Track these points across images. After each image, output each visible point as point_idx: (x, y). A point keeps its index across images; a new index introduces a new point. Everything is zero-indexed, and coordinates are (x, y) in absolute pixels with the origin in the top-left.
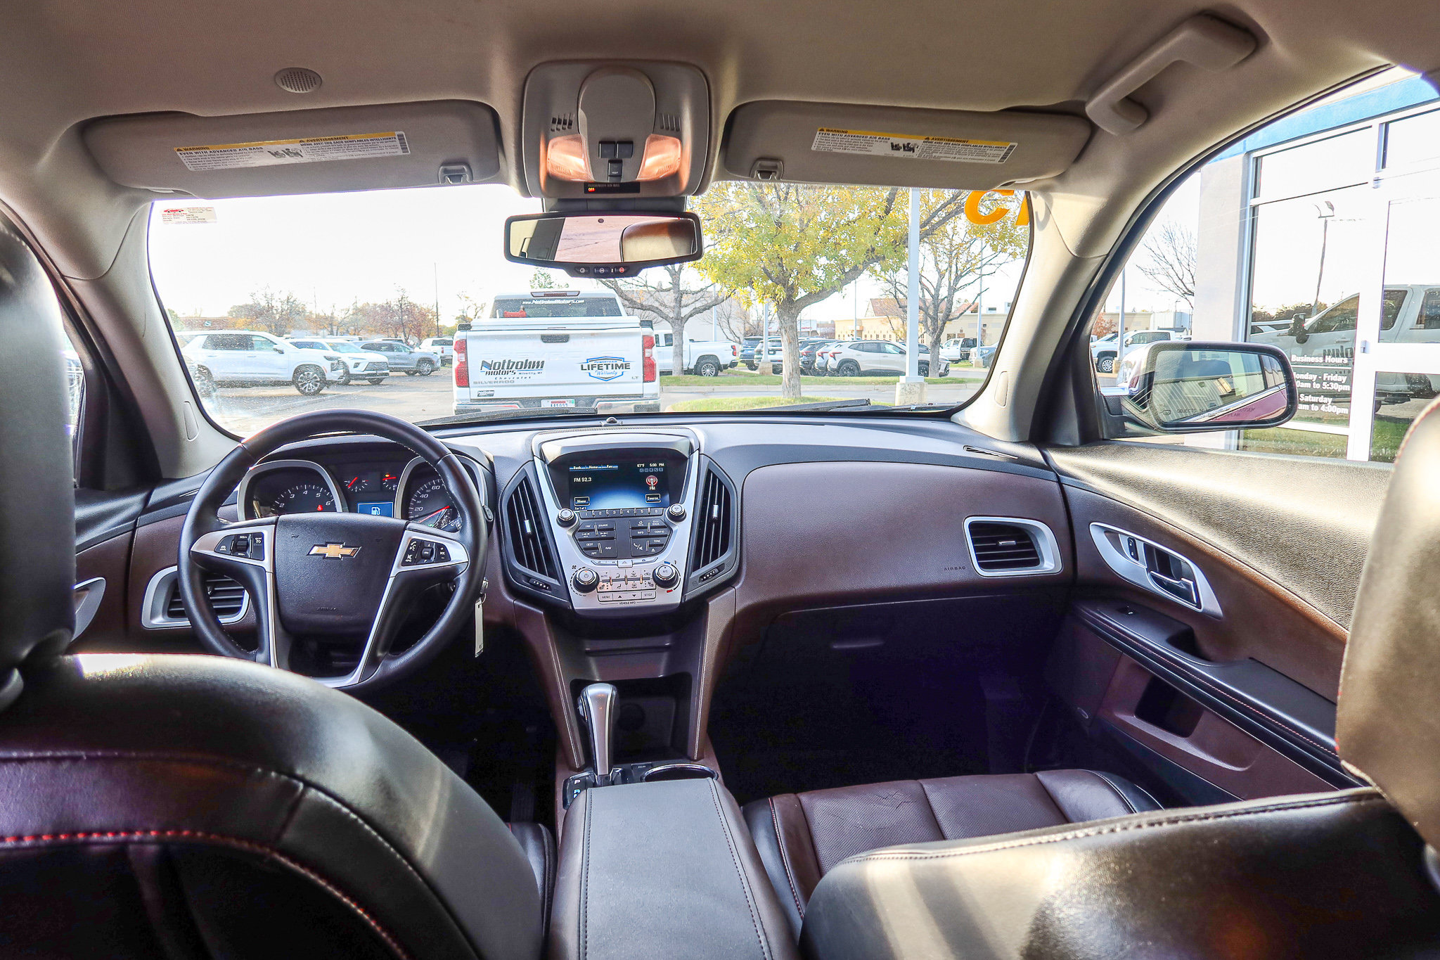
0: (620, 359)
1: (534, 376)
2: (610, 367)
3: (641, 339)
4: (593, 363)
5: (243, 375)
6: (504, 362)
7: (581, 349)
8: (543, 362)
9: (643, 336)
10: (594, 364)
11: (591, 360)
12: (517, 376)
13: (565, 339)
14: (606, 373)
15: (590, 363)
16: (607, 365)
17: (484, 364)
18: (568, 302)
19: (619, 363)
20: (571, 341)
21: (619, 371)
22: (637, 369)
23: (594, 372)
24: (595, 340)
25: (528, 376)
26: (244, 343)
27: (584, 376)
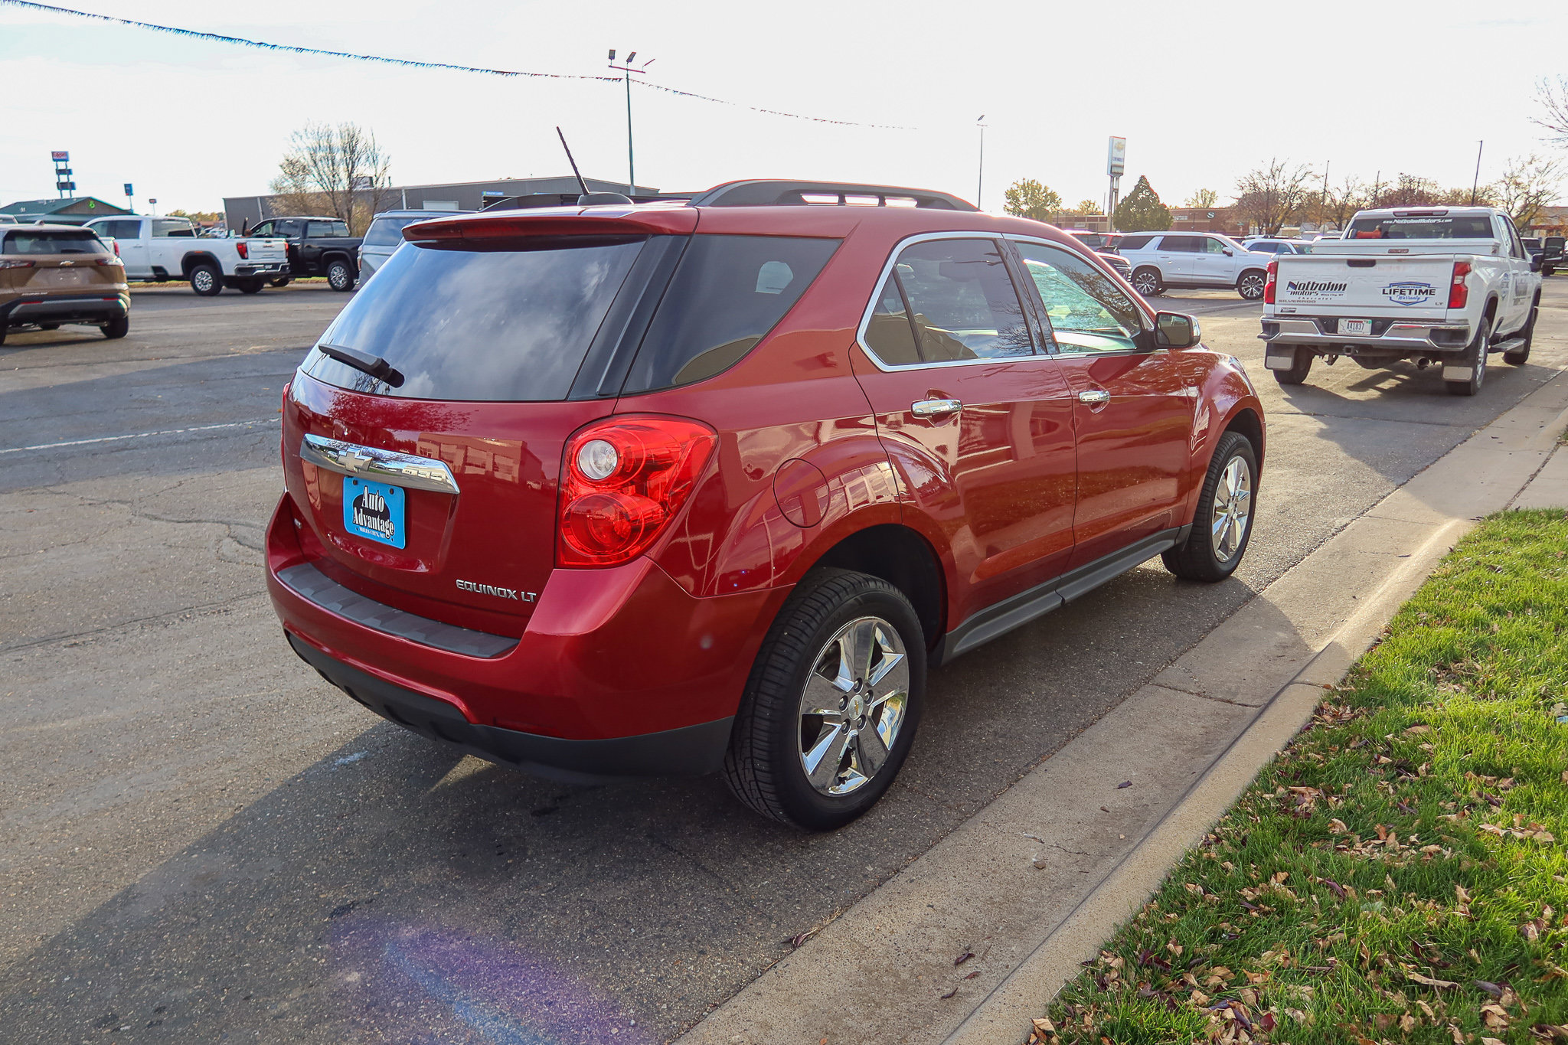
0: (1425, 285)
1: (1336, 298)
2: (1413, 292)
3: (1452, 266)
4: (1396, 287)
5: (1190, 277)
6: (1309, 283)
7: (1386, 274)
8: (1345, 285)
9: (1456, 263)
10: (1398, 288)
11: (1394, 285)
12: (1318, 297)
13: (1371, 263)
14: (1408, 297)
15: (1393, 288)
16: (1410, 291)
17: (1291, 284)
18: (1434, 221)
19: (1424, 289)
20: (1377, 266)
21: (1422, 297)
22: (1443, 295)
23: (1395, 297)
24: (1401, 266)
25: (1329, 297)
26: (1198, 245)
27: (1384, 300)
